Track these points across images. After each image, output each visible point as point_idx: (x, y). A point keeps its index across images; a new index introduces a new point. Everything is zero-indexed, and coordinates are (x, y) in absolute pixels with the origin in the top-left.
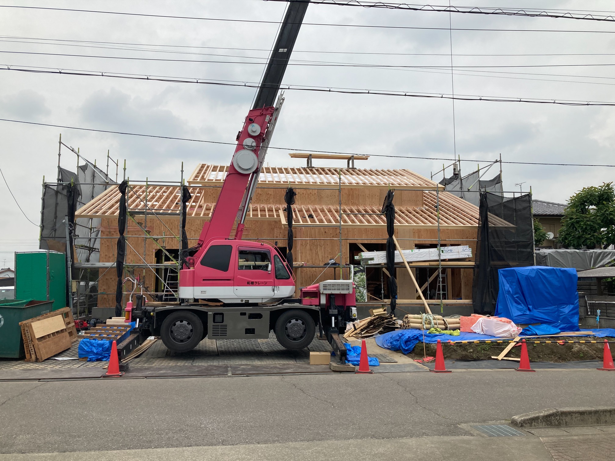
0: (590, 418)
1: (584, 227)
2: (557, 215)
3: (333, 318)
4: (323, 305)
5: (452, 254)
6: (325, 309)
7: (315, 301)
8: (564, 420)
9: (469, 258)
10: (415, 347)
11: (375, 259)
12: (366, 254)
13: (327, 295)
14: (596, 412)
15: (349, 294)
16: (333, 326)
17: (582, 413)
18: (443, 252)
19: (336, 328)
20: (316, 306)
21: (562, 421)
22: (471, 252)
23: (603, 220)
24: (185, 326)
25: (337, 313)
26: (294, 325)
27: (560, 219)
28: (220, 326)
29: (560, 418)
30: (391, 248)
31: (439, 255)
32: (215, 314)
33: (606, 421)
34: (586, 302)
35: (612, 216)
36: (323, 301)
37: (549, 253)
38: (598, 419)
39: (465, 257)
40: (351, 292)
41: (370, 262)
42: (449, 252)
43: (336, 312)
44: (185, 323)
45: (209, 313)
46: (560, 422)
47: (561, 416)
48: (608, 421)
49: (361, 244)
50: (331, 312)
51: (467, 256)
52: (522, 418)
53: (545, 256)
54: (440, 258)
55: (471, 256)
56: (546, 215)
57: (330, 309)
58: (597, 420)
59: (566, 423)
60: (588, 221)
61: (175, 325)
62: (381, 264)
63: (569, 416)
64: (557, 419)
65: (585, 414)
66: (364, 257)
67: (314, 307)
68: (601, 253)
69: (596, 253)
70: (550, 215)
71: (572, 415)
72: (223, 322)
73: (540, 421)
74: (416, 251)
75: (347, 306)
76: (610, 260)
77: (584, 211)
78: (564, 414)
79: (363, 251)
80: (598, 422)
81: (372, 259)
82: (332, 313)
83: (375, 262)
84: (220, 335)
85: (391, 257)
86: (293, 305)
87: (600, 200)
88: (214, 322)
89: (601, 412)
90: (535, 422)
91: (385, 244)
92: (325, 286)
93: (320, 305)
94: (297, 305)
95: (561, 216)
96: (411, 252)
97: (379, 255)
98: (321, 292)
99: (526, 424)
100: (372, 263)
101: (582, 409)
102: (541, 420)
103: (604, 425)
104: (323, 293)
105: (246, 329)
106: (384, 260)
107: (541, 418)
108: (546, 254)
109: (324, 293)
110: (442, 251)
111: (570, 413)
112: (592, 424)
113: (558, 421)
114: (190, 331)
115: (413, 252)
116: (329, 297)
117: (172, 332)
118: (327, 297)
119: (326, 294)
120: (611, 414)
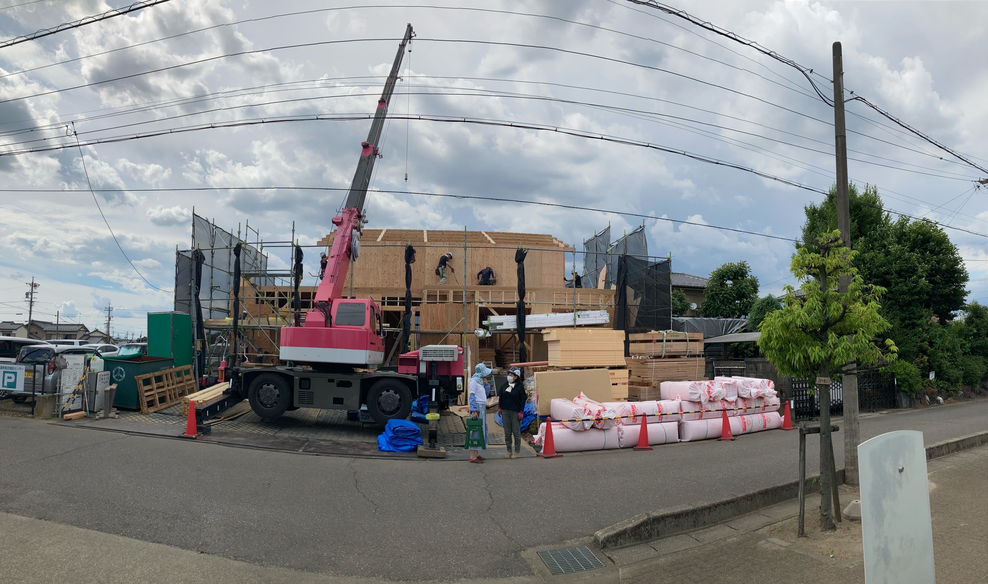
0: (686, 521)
1: (722, 299)
2: (700, 288)
3: (434, 390)
4: (423, 374)
5: (589, 318)
6: (424, 380)
7: (413, 369)
8: (656, 530)
9: (606, 323)
10: (530, 424)
11: (504, 324)
12: (495, 319)
13: (428, 363)
14: (694, 512)
15: (454, 362)
16: (434, 399)
17: (677, 516)
18: (579, 317)
19: (436, 403)
20: (414, 375)
21: (654, 531)
22: (608, 318)
23: (737, 293)
24: (271, 389)
25: (438, 384)
26: (386, 397)
27: (702, 292)
28: (306, 393)
29: (651, 527)
30: (521, 312)
31: (575, 320)
32: (301, 379)
33: (705, 522)
34: (713, 368)
35: (744, 290)
36: (423, 369)
37: (687, 321)
38: (696, 521)
39: (602, 322)
40: (456, 359)
41: (498, 327)
42: (586, 316)
43: (437, 382)
44: (272, 386)
45: (295, 377)
46: (651, 532)
47: (653, 524)
48: (706, 522)
49: (493, 308)
50: (431, 382)
51: (604, 322)
52: (606, 535)
53: (683, 323)
54: (575, 324)
55: (608, 321)
56: (691, 287)
57: (431, 379)
58: (694, 522)
59: (658, 533)
60: (725, 293)
61: (262, 388)
62: (510, 329)
63: (662, 523)
64: (647, 529)
65: (681, 517)
66: (492, 322)
67: (410, 377)
68: (732, 321)
69: (727, 321)
70: (694, 287)
71: (665, 521)
72: (309, 389)
73: (627, 536)
74: (553, 315)
75: (453, 376)
76: (738, 328)
77: (723, 285)
78: (657, 520)
79: (493, 315)
80: (695, 525)
81: (501, 324)
82: (432, 384)
83: (505, 327)
84: (306, 402)
85: (521, 321)
86: (386, 373)
87: (735, 276)
88: (300, 388)
89: (699, 511)
90: (621, 538)
91: (515, 308)
92: (425, 351)
93: (418, 374)
94: (391, 373)
95: (704, 288)
96: (546, 316)
97: (509, 319)
98: (420, 359)
99: (610, 542)
100: (501, 328)
101: (677, 509)
102: (629, 534)
103: (702, 529)
104: (422, 361)
105: (334, 398)
106: (514, 325)
107: (628, 532)
108: (684, 321)
109: (424, 360)
110: (579, 315)
111: (663, 518)
112: (688, 529)
113: (648, 533)
114: (276, 395)
115: (549, 316)
116: (430, 365)
117: (259, 395)
118: (428, 364)
119: (427, 361)
120: (710, 511)
